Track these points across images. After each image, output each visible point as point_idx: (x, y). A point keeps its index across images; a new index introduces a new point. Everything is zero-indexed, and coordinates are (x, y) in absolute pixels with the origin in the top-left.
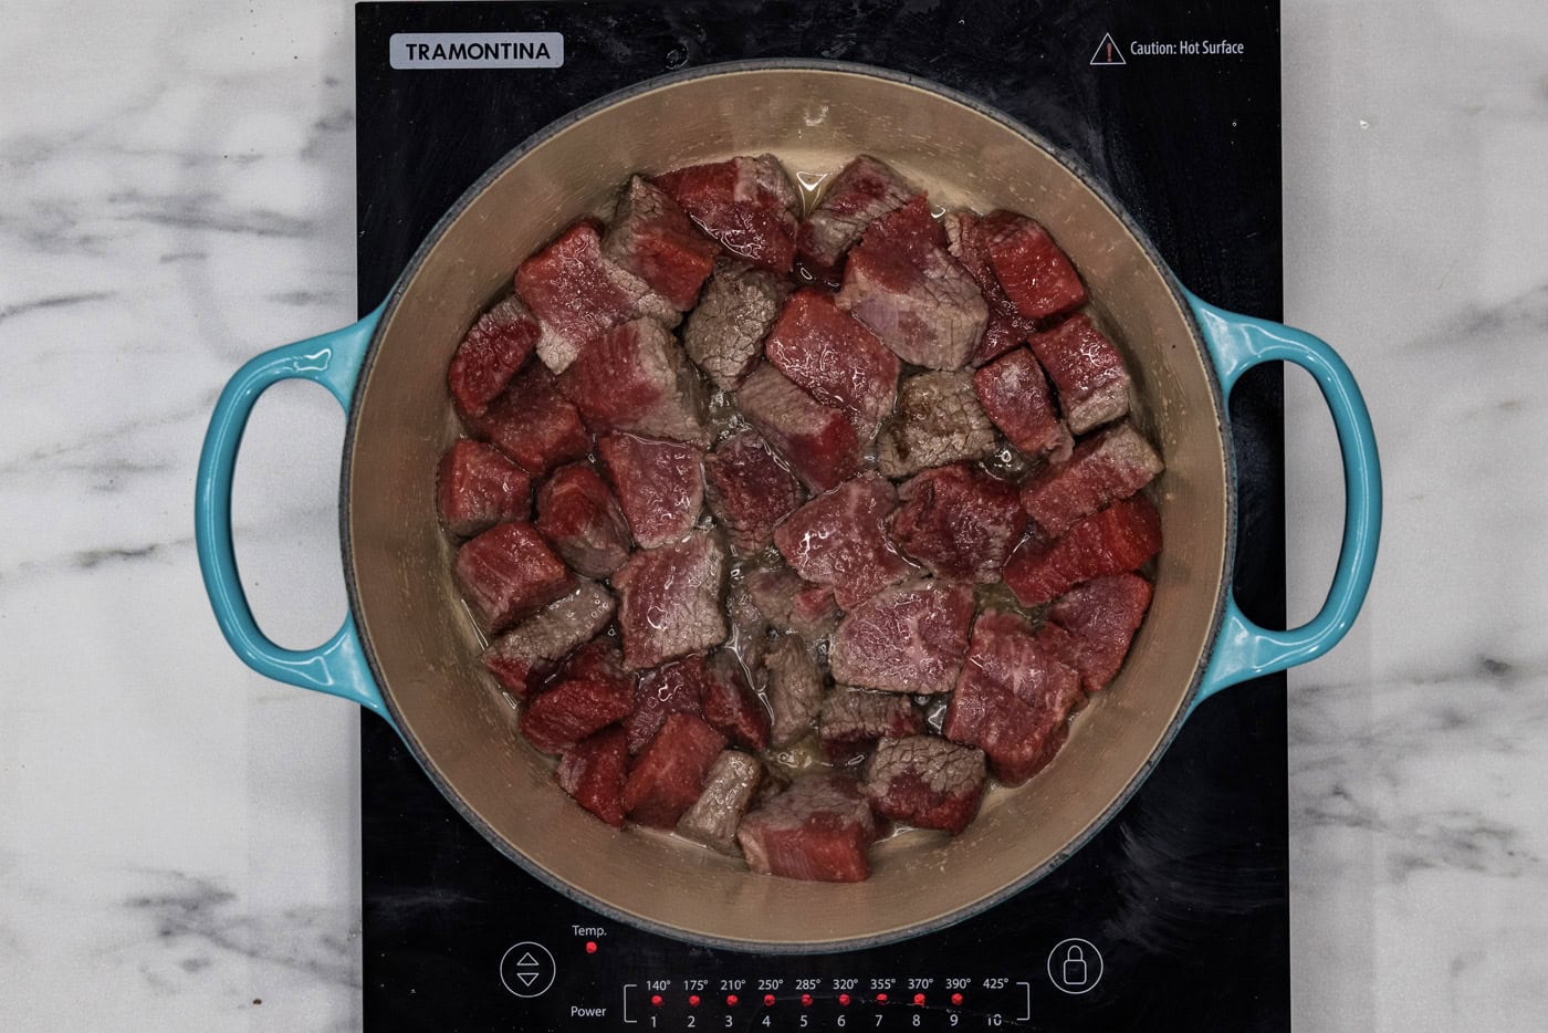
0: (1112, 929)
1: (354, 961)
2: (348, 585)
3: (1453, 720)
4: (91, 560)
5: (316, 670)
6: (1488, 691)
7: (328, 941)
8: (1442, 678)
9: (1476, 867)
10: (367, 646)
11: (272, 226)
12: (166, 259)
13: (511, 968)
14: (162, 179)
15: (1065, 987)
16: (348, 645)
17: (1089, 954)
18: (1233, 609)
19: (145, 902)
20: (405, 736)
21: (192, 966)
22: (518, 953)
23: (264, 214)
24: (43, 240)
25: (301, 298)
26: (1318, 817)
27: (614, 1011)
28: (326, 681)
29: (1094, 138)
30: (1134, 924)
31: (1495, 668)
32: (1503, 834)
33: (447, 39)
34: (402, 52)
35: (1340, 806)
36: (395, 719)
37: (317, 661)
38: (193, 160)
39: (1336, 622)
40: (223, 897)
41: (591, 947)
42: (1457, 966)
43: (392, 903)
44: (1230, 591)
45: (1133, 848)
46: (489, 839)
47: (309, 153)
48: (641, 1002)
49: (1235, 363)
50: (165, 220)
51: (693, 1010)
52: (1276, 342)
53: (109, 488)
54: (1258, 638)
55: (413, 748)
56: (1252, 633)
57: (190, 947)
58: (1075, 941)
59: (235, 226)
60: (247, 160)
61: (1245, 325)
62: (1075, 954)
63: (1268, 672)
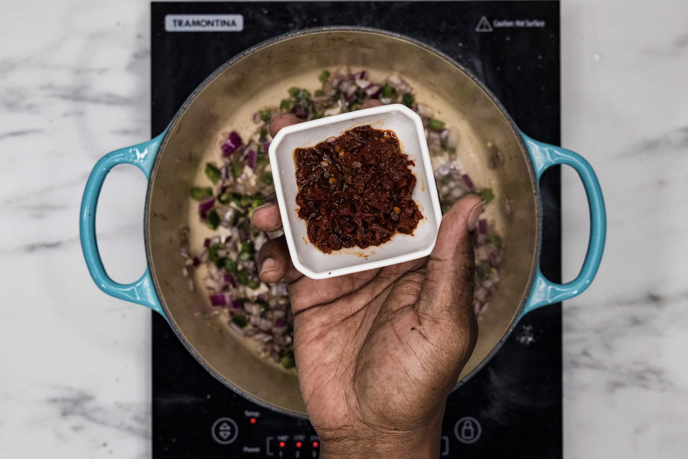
0: (484, 414)
1: (148, 426)
2: (147, 256)
3: (636, 322)
4: (32, 248)
5: (132, 293)
6: (651, 309)
7: (137, 418)
8: (631, 303)
9: (645, 387)
10: (155, 283)
11: (113, 100)
12: (66, 115)
13: (217, 430)
14: (65, 79)
15: (464, 439)
16: (146, 283)
17: (474, 425)
18: (539, 273)
19: (55, 401)
20: (171, 323)
21: (76, 429)
22: (220, 424)
23: (110, 95)
24: (11, 106)
25: (126, 132)
26: (575, 364)
27: (263, 449)
28: (136, 297)
29: (478, 64)
30: (494, 412)
31: (654, 299)
32: (658, 373)
33: (191, 18)
34: (171, 23)
35: (585, 360)
36: (166, 315)
37: (133, 289)
38: (78, 71)
39: (586, 280)
40: (89, 398)
41: (253, 421)
42: (637, 431)
43: (166, 401)
44: (538, 266)
45: (494, 378)
46: (207, 369)
47: (130, 68)
48: (275, 445)
49: (542, 165)
50: (65, 97)
51: (299, 449)
52: (561, 156)
53: (39, 217)
54: (550, 287)
55: (174, 329)
56: (548, 285)
57: (75, 420)
58: (468, 419)
59: (97, 100)
60: (102, 71)
61: (547, 148)
62: (468, 425)
63: (555, 302)
